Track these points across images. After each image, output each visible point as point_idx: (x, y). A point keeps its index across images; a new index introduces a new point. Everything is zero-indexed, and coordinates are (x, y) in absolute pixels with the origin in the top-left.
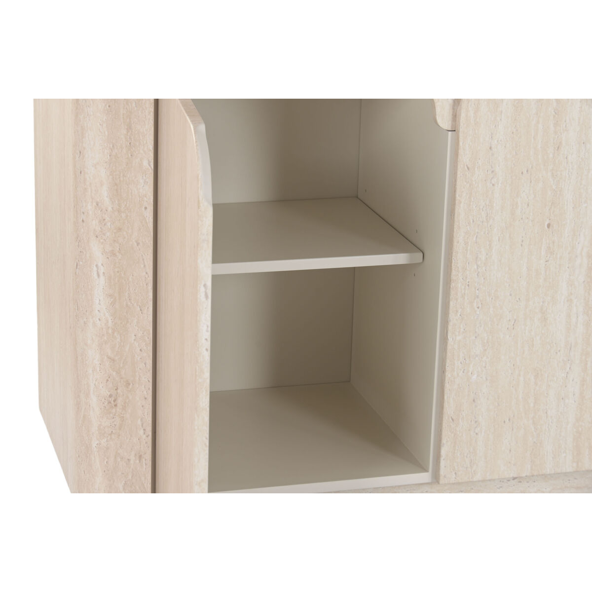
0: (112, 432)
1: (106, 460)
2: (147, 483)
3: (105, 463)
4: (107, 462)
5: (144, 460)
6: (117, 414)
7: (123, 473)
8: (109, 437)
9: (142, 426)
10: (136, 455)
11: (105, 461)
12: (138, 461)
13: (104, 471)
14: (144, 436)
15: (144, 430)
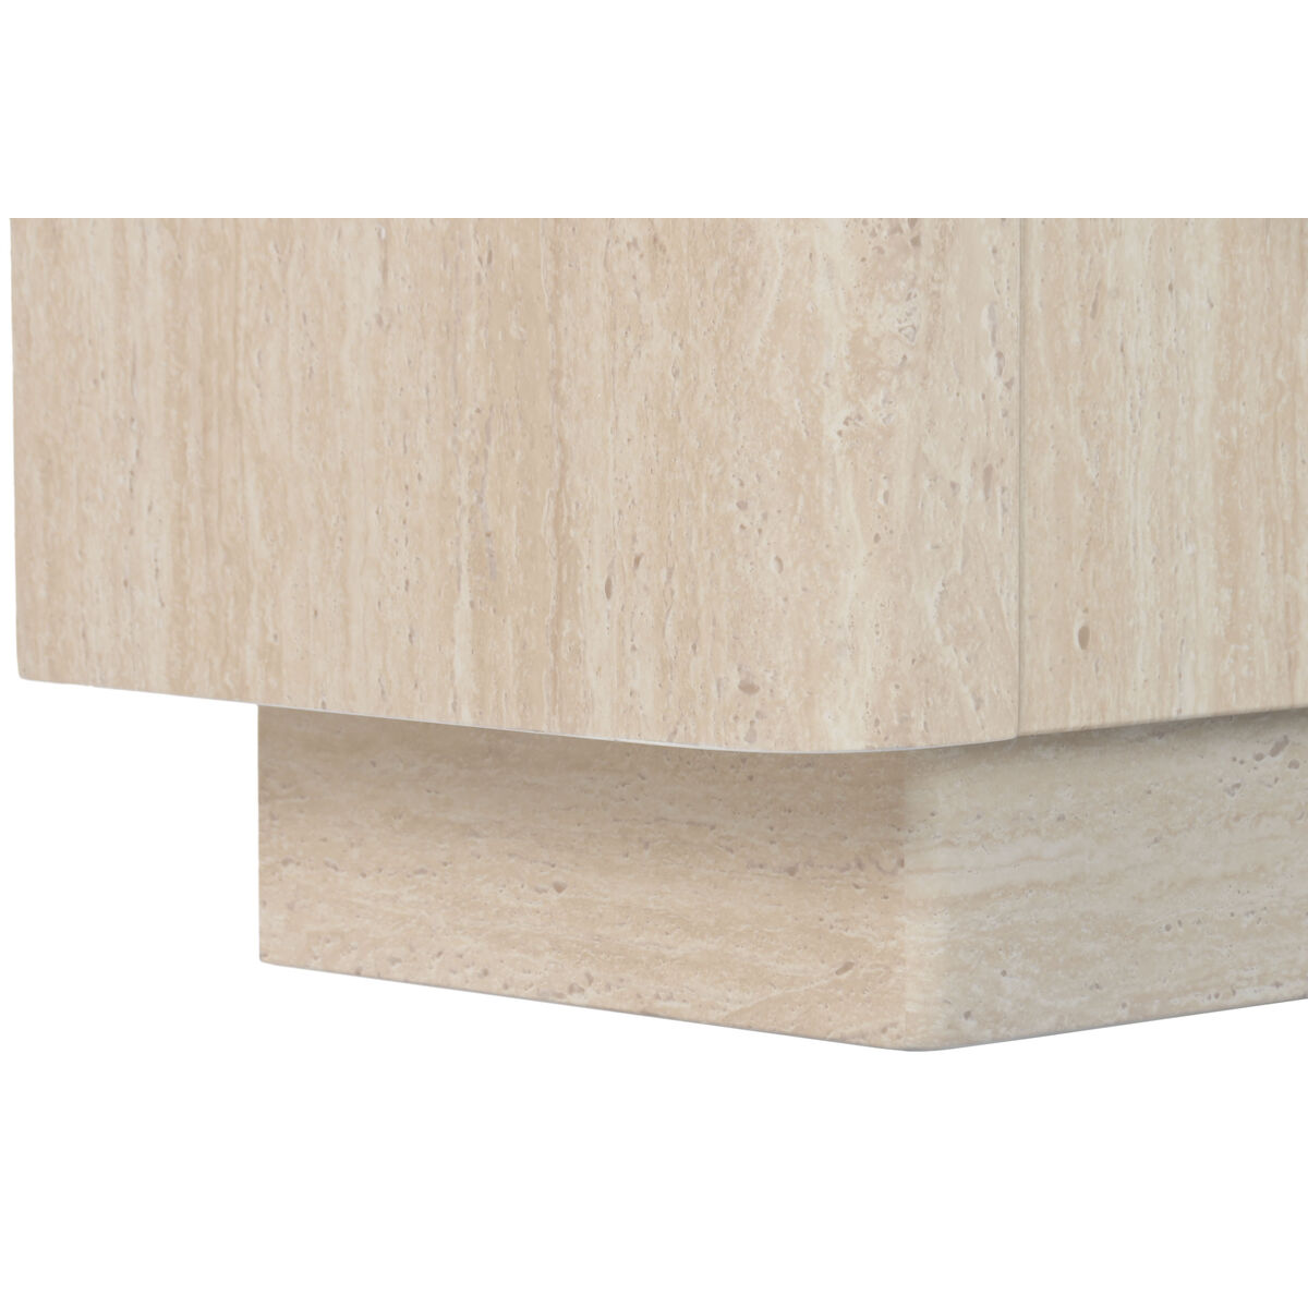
0: (905, 357)
1: (884, 484)
2: (1008, 595)
3: (881, 501)
4: (886, 495)
5: (998, 489)
6: (920, 281)
7: (936, 547)
8: (895, 381)
9: (994, 339)
10: (974, 465)
11: (881, 493)
12: (980, 494)
13: (877, 538)
14: (999, 385)
15: (1000, 355)
